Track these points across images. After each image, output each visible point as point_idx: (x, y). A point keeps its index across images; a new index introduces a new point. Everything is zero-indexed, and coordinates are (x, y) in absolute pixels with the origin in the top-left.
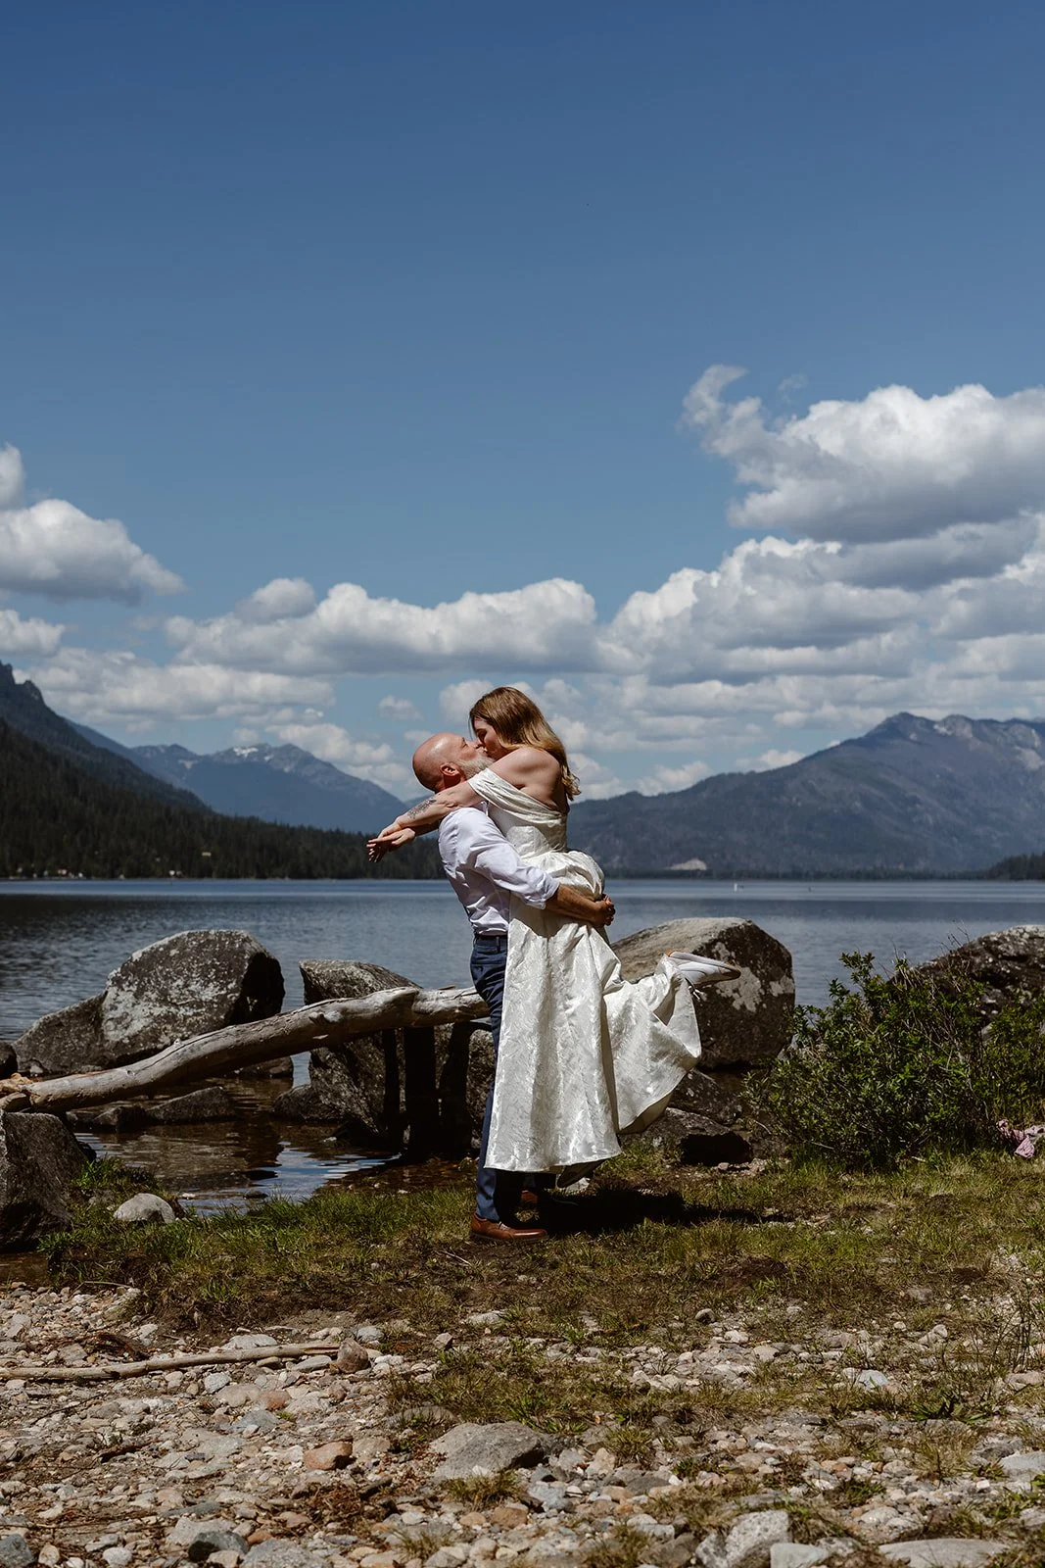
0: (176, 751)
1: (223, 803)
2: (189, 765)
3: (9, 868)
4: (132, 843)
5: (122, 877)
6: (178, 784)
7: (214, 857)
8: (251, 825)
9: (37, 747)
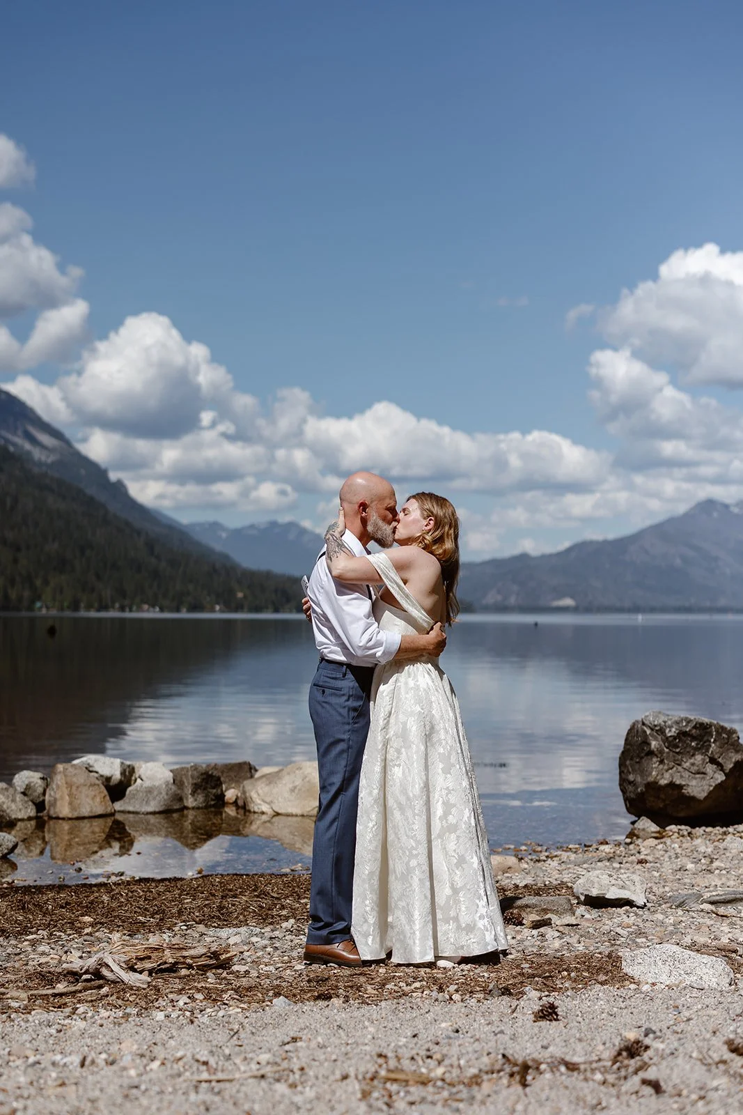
0: (215, 526)
1: (249, 560)
2: (224, 535)
3: (110, 604)
4: (191, 587)
5: (185, 610)
6: (218, 547)
7: (245, 597)
8: (268, 575)
9: (127, 524)
